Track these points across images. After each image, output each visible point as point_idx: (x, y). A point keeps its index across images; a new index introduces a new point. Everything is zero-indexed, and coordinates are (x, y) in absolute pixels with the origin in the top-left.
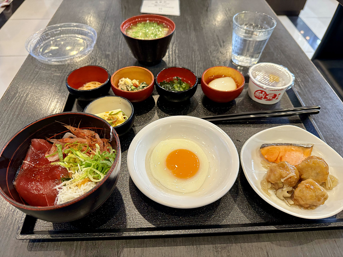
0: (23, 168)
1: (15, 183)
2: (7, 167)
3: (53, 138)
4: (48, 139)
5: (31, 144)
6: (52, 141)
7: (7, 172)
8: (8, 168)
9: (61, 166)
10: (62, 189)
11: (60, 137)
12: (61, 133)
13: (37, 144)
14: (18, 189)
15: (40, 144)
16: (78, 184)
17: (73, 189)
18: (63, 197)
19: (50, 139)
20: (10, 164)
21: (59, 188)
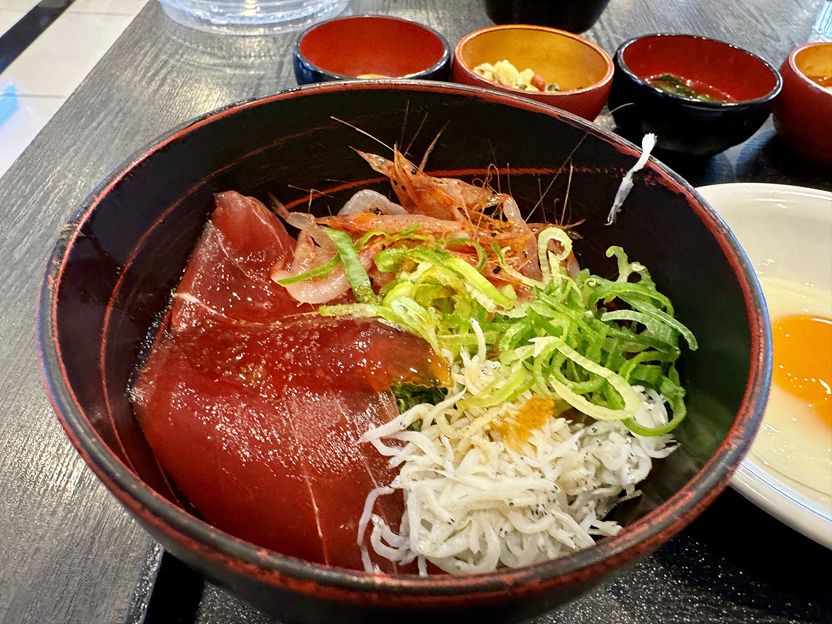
0: (170, 322)
1: (138, 395)
2: (106, 304)
3: (302, 208)
4: (282, 209)
5: (210, 218)
6: (294, 219)
7: (105, 329)
8: (109, 310)
9: (382, 321)
10: (408, 448)
11: (328, 207)
12: (339, 189)
13: (241, 218)
14: (154, 428)
15: (251, 220)
16: (499, 423)
17: (485, 452)
18: (444, 497)
19: (290, 210)
20: (121, 292)
21: (387, 441)
